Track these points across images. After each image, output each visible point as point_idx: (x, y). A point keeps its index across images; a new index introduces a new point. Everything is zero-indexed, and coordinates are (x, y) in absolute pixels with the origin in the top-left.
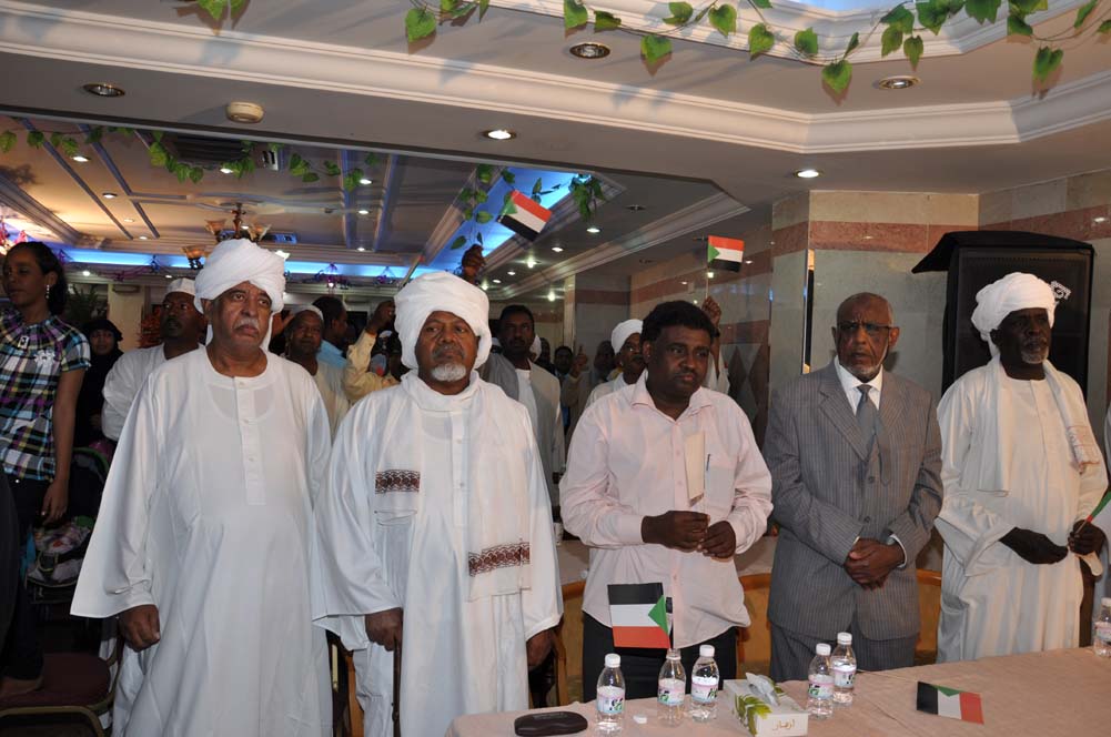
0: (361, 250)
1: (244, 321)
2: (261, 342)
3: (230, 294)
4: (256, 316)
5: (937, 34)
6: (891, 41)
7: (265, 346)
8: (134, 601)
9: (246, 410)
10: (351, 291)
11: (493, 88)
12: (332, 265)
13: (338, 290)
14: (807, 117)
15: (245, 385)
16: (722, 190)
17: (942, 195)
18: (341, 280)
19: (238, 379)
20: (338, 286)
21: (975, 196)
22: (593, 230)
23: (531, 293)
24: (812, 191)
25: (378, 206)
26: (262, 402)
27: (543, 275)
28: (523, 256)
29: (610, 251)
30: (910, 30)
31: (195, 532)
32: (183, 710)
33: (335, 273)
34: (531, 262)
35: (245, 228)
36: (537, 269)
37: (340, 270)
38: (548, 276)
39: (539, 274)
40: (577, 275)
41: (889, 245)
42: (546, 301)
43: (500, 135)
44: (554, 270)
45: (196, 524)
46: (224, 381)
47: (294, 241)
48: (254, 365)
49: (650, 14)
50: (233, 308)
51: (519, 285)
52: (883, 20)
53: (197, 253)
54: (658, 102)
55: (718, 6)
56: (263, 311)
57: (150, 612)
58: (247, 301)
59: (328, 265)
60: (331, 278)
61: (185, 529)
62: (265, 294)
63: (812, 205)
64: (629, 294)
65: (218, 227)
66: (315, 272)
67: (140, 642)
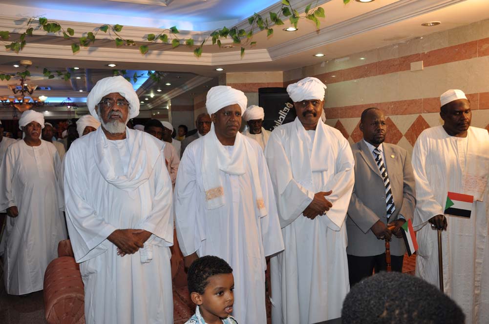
0: (81, 91)
1: (34, 132)
2: (39, 137)
3: (30, 125)
4: (37, 130)
5: (226, 38)
6: (214, 40)
7: (40, 137)
8: (11, 205)
9: (37, 154)
10: (78, 109)
11: (105, 54)
12: (69, 98)
13: (72, 109)
14: (210, 54)
15: (36, 148)
16: (197, 75)
17: (271, 72)
18: (73, 105)
19: (34, 147)
20: (72, 107)
21: (282, 72)
22: (168, 84)
23: (158, 106)
24: (227, 73)
25: (84, 76)
26: (41, 152)
27: (160, 99)
28: (149, 92)
29: (178, 91)
30: (218, 38)
31: (26, 186)
32: (26, 231)
33: (70, 102)
34: (152, 95)
35: (26, 85)
36: (155, 98)
37: (72, 100)
38: (162, 100)
39: (158, 99)
40: (171, 99)
41: (253, 90)
42: (166, 109)
43: (112, 65)
44: (163, 98)
45: (26, 183)
46: (30, 148)
47: (49, 89)
48: (38, 143)
49: (144, 38)
50: (31, 128)
51: (153, 103)
52: (211, 35)
53: (5, 99)
54: (159, 54)
55: (162, 34)
56: (39, 129)
57: (15, 208)
58: (34, 126)
59: (67, 98)
60: (69, 104)
61: (23, 185)
62: (39, 124)
63: (227, 78)
64: (193, 106)
65: (14, 87)
66: (61, 102)
67: (13, 216)
